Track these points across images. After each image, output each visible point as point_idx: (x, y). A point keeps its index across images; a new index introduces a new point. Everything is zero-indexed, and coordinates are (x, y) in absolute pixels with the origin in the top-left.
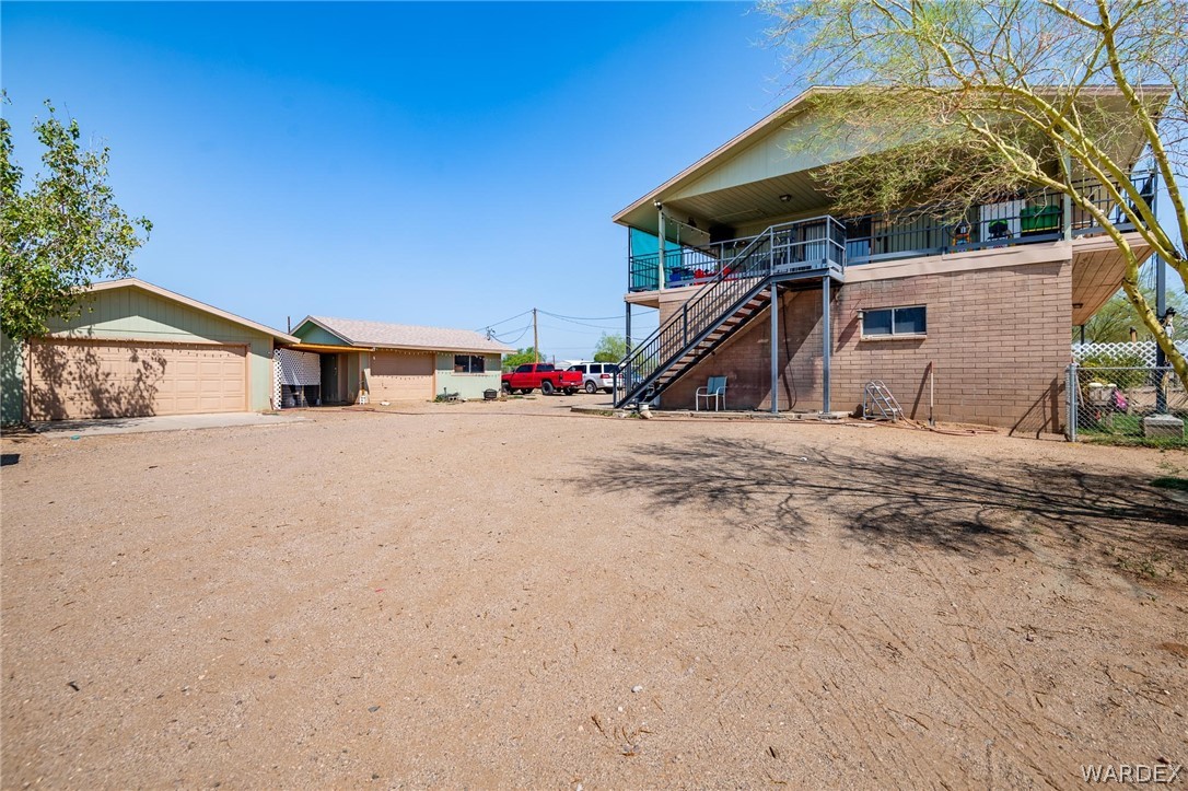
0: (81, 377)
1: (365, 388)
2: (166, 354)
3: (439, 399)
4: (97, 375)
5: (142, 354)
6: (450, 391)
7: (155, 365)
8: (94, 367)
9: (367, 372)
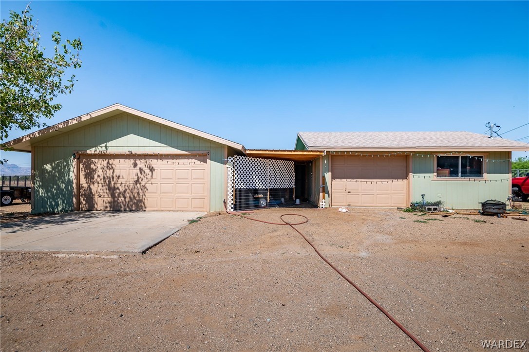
0: (104, 178)
1: (325, 190)
2: (154, 163)
3: (414, 208)
4: (113, 178)
5: (141, 163)
6: (430, 199)
7: (147, 171)
8: (112, 171)
9: (328, 176)
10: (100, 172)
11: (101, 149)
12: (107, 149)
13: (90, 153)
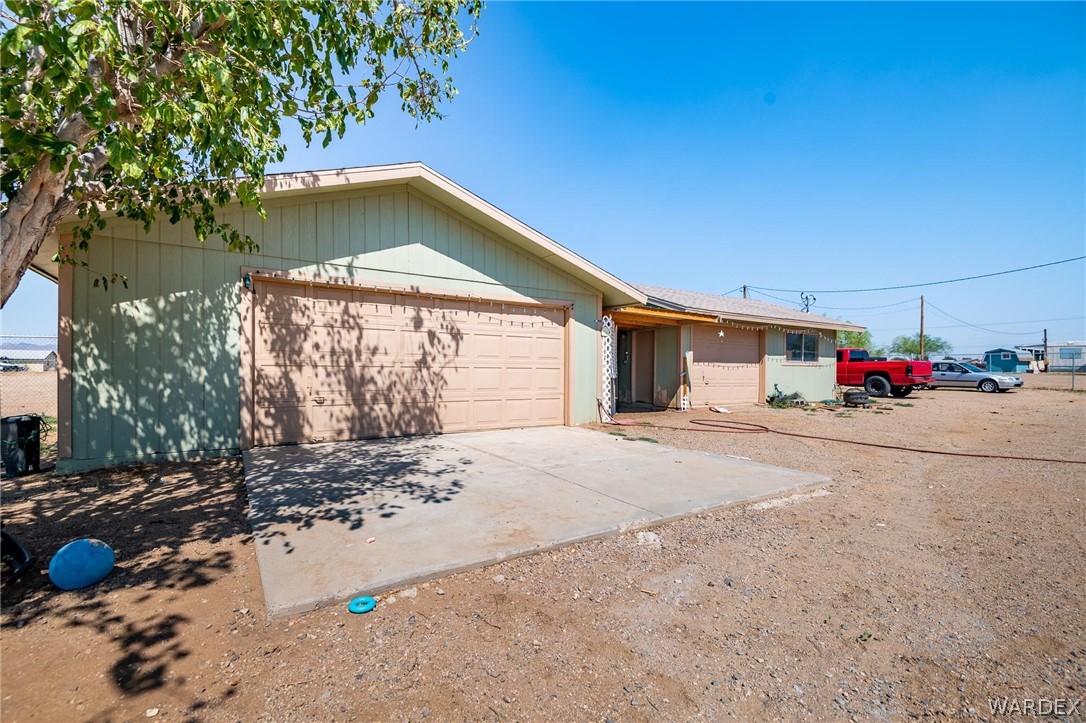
0: (333, 352)
2: (464, 319)
4: (359, 353)
5: (432, 319)
7: (446, 338)
8: (355, 333)
9: (689, 355)
10: (320, 335)
11: (333, 271)
12: (351, 274)
13: (302, 278)
